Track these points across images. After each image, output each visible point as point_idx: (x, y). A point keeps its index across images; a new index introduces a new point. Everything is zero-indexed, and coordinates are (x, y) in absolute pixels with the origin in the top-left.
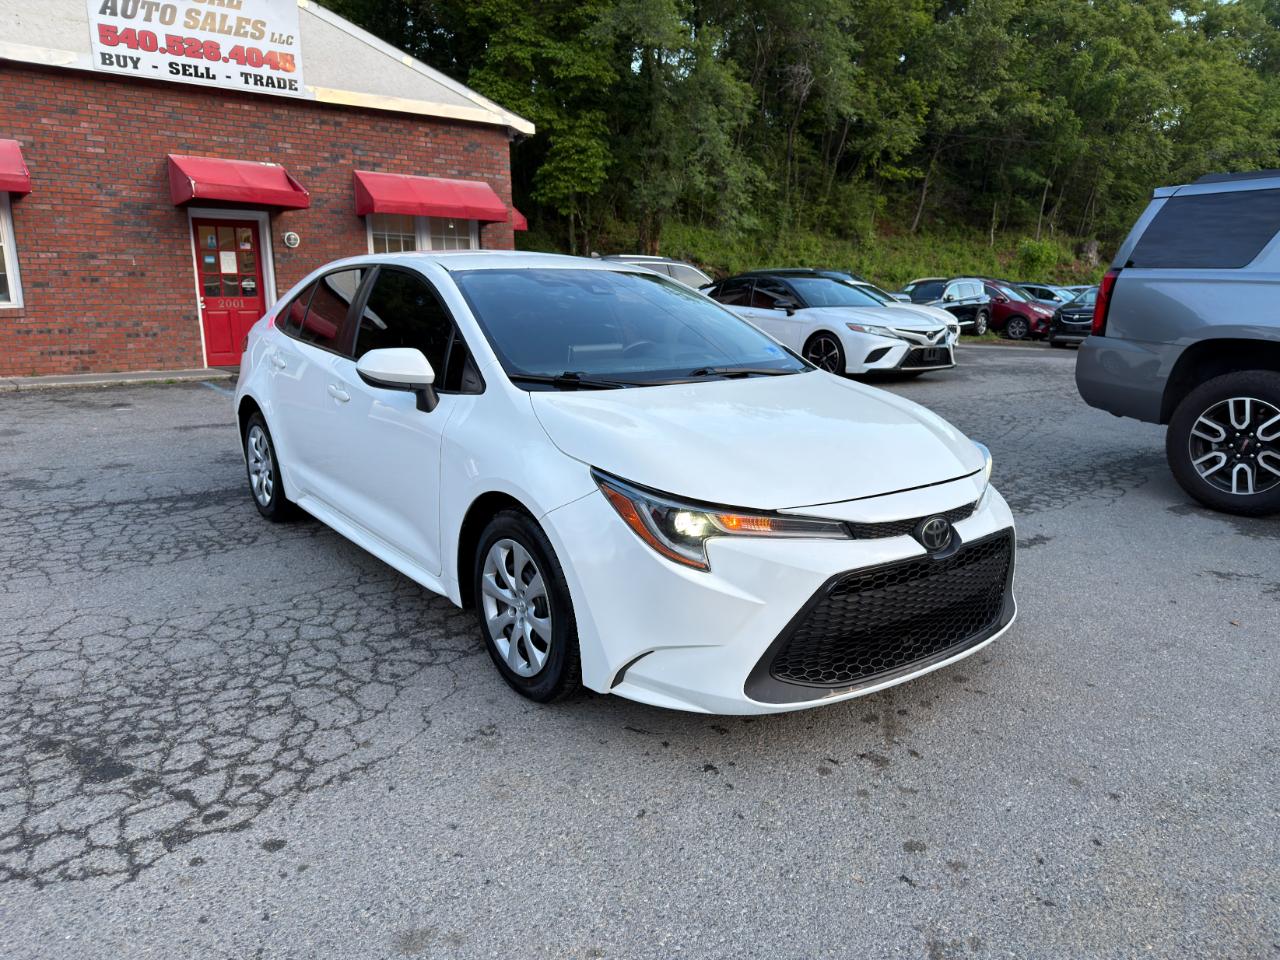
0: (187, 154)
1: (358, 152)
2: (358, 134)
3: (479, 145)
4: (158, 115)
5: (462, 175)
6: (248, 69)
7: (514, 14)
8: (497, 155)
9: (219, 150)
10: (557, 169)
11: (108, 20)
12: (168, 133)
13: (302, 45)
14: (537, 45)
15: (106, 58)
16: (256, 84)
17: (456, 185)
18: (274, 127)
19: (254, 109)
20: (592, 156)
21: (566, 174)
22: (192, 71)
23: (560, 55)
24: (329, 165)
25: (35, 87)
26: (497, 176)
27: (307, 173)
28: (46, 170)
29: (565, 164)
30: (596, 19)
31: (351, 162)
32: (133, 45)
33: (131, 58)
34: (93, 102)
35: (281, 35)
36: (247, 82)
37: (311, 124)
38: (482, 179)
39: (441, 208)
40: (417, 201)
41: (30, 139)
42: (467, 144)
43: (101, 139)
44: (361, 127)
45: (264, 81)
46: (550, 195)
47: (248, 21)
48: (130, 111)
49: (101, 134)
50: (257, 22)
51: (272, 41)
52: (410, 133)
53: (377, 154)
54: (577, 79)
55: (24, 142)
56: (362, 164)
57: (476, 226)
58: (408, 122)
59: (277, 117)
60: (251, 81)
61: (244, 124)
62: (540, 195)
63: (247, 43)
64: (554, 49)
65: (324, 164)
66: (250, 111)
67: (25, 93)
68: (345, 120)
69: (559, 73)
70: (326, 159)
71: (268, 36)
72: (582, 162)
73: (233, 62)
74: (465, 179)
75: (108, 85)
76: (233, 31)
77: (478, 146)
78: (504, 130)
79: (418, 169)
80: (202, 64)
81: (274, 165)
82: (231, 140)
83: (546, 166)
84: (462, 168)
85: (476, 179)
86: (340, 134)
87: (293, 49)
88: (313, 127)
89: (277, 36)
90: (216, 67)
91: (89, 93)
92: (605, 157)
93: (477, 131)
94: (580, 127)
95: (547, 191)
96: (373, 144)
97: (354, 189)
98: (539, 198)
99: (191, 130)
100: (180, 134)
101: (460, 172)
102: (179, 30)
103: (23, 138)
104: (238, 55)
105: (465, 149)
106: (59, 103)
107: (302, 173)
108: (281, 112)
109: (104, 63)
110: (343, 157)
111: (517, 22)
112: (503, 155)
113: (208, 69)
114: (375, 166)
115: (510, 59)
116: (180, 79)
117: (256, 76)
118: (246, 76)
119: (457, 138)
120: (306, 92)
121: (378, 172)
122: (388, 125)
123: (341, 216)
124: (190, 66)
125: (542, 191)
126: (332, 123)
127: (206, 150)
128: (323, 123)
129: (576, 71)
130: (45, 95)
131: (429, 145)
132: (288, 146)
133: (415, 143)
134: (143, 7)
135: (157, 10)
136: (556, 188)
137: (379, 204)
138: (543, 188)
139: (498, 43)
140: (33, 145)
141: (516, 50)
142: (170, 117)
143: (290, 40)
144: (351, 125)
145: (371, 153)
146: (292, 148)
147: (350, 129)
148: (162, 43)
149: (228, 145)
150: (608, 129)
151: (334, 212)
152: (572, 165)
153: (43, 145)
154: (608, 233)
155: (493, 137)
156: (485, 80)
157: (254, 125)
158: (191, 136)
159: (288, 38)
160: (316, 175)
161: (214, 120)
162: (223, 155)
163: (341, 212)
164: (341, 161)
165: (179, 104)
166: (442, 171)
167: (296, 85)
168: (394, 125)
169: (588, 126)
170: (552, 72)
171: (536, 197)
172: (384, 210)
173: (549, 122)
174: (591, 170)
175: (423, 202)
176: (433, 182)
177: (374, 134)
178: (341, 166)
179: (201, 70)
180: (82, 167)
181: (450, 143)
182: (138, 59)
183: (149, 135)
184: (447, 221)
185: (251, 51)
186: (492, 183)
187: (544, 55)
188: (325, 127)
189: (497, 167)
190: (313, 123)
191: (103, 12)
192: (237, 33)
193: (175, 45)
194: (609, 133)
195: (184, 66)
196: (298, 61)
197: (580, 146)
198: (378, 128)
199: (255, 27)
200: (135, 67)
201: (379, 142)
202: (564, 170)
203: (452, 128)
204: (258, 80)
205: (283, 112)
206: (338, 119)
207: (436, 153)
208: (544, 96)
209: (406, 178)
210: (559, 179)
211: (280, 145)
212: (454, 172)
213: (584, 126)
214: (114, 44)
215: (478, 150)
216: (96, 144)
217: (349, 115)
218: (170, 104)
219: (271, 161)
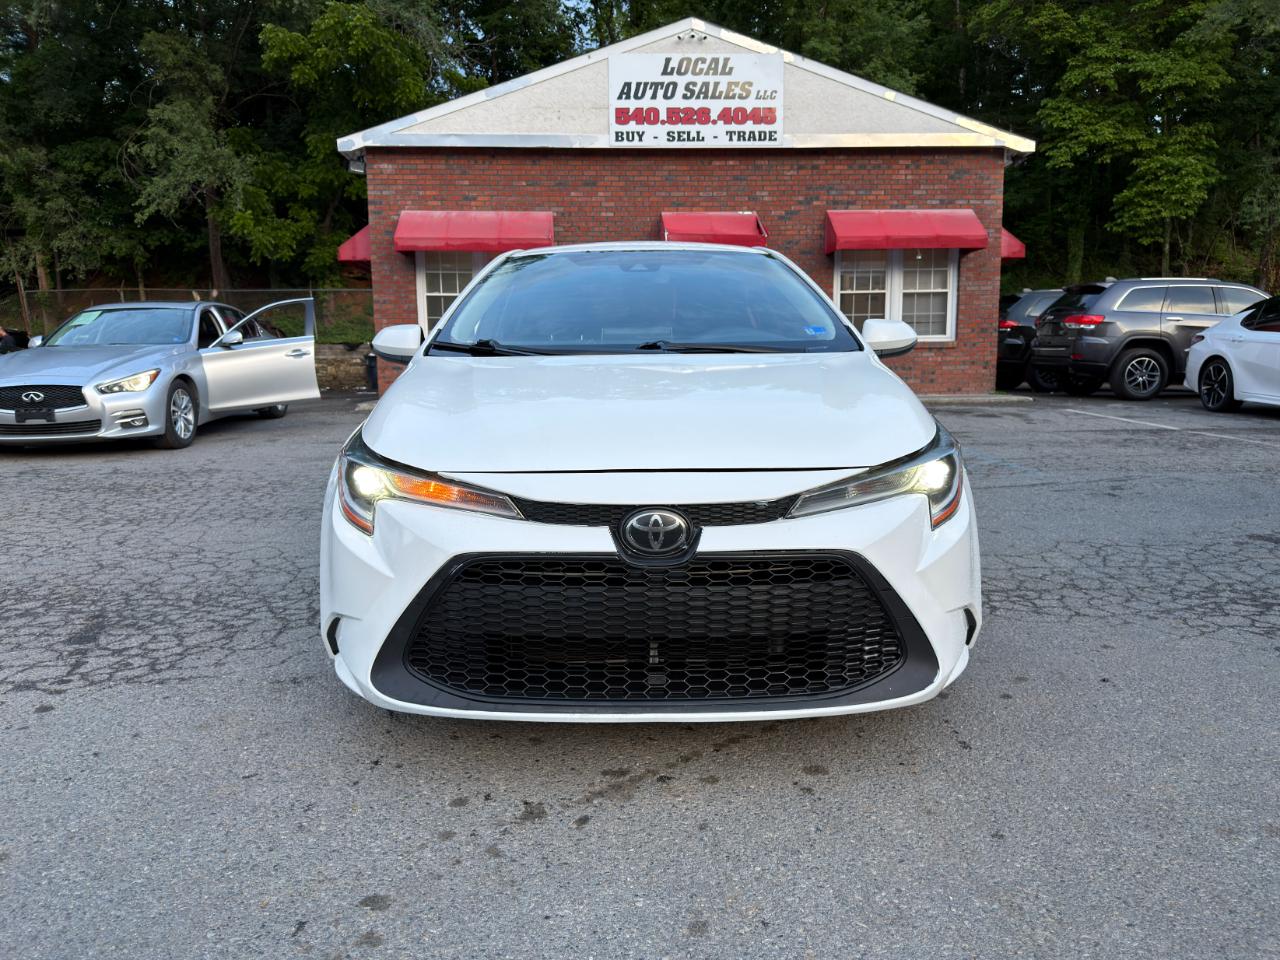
0: (677, 210)
1: (833, 192)
2: (834, 175)
3: (967, 171)
4: (656, 179)
5: (943, 204)
6: (734, 127)
7: (1098, 31)
8: (988, 179)
9: (704, 204)
10: (1138, 194)
11: (624, 104)
12: (663, 194)
13: (784, 98)
14: (1124, 60)
15: (619, 136)
16: (739, 140)
17: (935, 215)
18: (754, 178)
19: (738, 163)
20: (1187, 175)
21: (1151, 199)
22: (685, 136)
23: (1151, 66)
24: (802, 208)
25: (569, 167)
26: (986, 202)
27: (781, 218)
28: (570, 234)
29: (1150, 188)
30: (1201, 17)
31: (825, 203)
32: (640, 122)
33: (638, 133)
34: (608, 173)
35: (766, 92)
36: (731, 139)
37: (789, 171)
38: (968, 206)
39: (910, 239)
40: (883, 234)
41: (562, 209)
42: (953, 172)
43: (612, 204)
44: (838, 167)
45: (747, 137)
46: (1128, 224)
47: (737, 84)
48: (636, 179)
49: (612, 201)
50: (744, 84)
51: (757, 98)
52: (889, 168)
53: (853, 193)
54: (1171, 90)
55: (557, 212)
56: (835, 204)
57: (957, 255)
58: (888, 157)
59: (758, 168)
60: (735, 137)
61: (728, 178)
62: (1117, 225)
63: (733, 104)
64: (1146, 62)
65: (798, 208)
66: (733, 166)
67: (562, 173)
68: (824, 162)
69: (1146, 86)
70: (800, 203)
71: (753, 95)
72: (1173, 183)
73: (721, 123)
74: (947, 208)
75: (622, 158)
76: (723, 95)
77: (965, 172)
78: (998, 152)
79: (895, 203)
80: (693, 129)
81: (750, 213)
82: (715, 194)
83: (1126, 193)
84: (945, 197)
85: (961, 207)
86: (816, 177)
87: (776, 104)
88: (792, 172)
89: (762, 93)
90: (706, 130)
91: (607, 167)
92: (1207, 173)
93: (965, 157)
94: (1174, 144)
95: (1125, 220)
96: (849, 182)
97: (824, 228)
98: (1115, 229)
99: (682, 189)
100: (673, 194)
101: (942, 202)
102: (678, 102)
103: (556, 209)
104: (727, 116)
105: (951, 177)
106: (584, 178)
107: (776, 218)
108: (763, 162)
109: (617, 140)
110: (817, 199)
111: (1101, 40)
112: (995, 179)
113: (698, 133)
114: (848, 204)
115: (1089, 81)
116: (676, 145)
117: (739, 133)
118: (730, 134)
119: (942, 167)
120: (785, 140)
121: (852, 210)
122: (867, 162)
123: (809, 256)
124: (684, 133)
125: (1119, 221)
126: (809, 167)
127: (693, 206)
128: (800, 168)
129: (1170, 81)
130: (575, 172)
131: (909, 177)
132: (764, 193)
133: (894, 177)
134: (651, 88)
135: (662, 88)
136: (1137, 215)
137: (841, 240)
138: (1120, 217)
139: (1077, 66)
140: (563, 214)
141: (1097, 70)
142: (667, 179)
143: (774, 94)
144: (828, 167)
145: (845, 192)
146: (769, 195)
147: (826, 170)
148: (663, 116)
149: (712, 199)
150: (1214, 142)
151: (803, 253)
152: (1159, 188)
153: (570, 214)
154: (1221, 263)
155: (984, 161)
156: (1057, 109)
157: (736, 178)
158: (681, 194)
159: (772, 94)
160: (789, 219)
161: (703, 178)
162: (707, 209)
163: (810, 253)
164: (815, 203)
165: (674, 167)
166: (921, 202)
167: (776, 136)
168: (873, 162)
169: (1186, 142)
170: (1139, 87)
171: (1112, 228)
172: (847, 247)
173: (1133, 143)
174: (1185, 191)
175: (889, 234)
176: (909, 214)
177: (851, 172)
178: (816, 207)
179: (693, 134)
180: (596, 229)
181: (934, 172)
182: (643, 133)
183: (649, 197)
184: (914, 252)
185: (738, 110)
186: (978, 210)
187: (1131, 70)
188: (802, 172)
189: (986, 192)
190: (792, 169)
191: (620, 97)
192: (727, 97)
193: (674, 116)
194: (1216, 146)
195: (679, 133)
196: (779, 114)
197: (1172, 166)
198: (856, 167)
199: (743, 89)
200: (641, 140)
201: (856, 180)
202: (1148, 195)
203: (936, 157)
204: (741, 136)
205: (763, 163)
206: (815, 162)
207: (916, 184)
208: (1129, 116)
209: (880, 214)
210: (1142, 206)
211: (758, 193)
212: (934, 202)
213: (1180, 143)
214: (625, 122)
215: (966, 176)
216: (608, 209)
217: (825, 157)
218: (669, 167)
219: (748, 210)
